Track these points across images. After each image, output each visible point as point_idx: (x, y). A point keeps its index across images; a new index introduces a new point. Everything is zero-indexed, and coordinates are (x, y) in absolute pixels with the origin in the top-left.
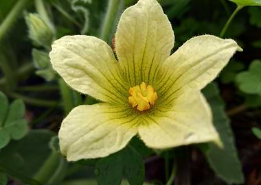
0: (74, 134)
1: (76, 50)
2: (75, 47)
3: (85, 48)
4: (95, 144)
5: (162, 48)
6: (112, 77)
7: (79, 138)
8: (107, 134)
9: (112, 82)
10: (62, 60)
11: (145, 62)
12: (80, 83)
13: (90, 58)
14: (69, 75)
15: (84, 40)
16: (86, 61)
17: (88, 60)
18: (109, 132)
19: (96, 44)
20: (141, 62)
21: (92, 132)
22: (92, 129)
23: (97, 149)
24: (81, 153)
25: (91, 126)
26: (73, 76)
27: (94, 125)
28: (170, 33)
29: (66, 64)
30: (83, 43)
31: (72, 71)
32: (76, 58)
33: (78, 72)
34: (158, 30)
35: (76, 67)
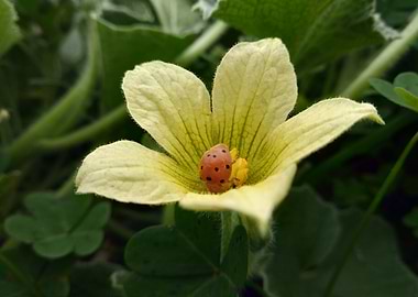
0: (101, 162)
1: (160, 79)
2: (162, 76)
3: (172, 80)
4: (120, 183)
5: (277, 108)
6: (195, 129)
7: (105, 168)
8: (143, 180)
9: (193, 137)
10: (139, 84)
11: (248, 123)
12: (145, 116)
13: (173, 93)
14: (137, 102)
15: (177, 71)
16: (165, 95)
17: (170, 95)
18: (149, 179)
19: (190, 81)
20: (242, 121)
21: (126, 169)
22: (127, 166)
23: (118, 188)
24: (96, 186)
25: (129, 163)
26: (141, 105)
27: (133, 163)
28: (292, 90)
29: (139, 90)
30: (173, 74)
31: (142, 100)
32: (154, 88)
33: (149, 104)
34: (276, 81)
35: (150, 97)
